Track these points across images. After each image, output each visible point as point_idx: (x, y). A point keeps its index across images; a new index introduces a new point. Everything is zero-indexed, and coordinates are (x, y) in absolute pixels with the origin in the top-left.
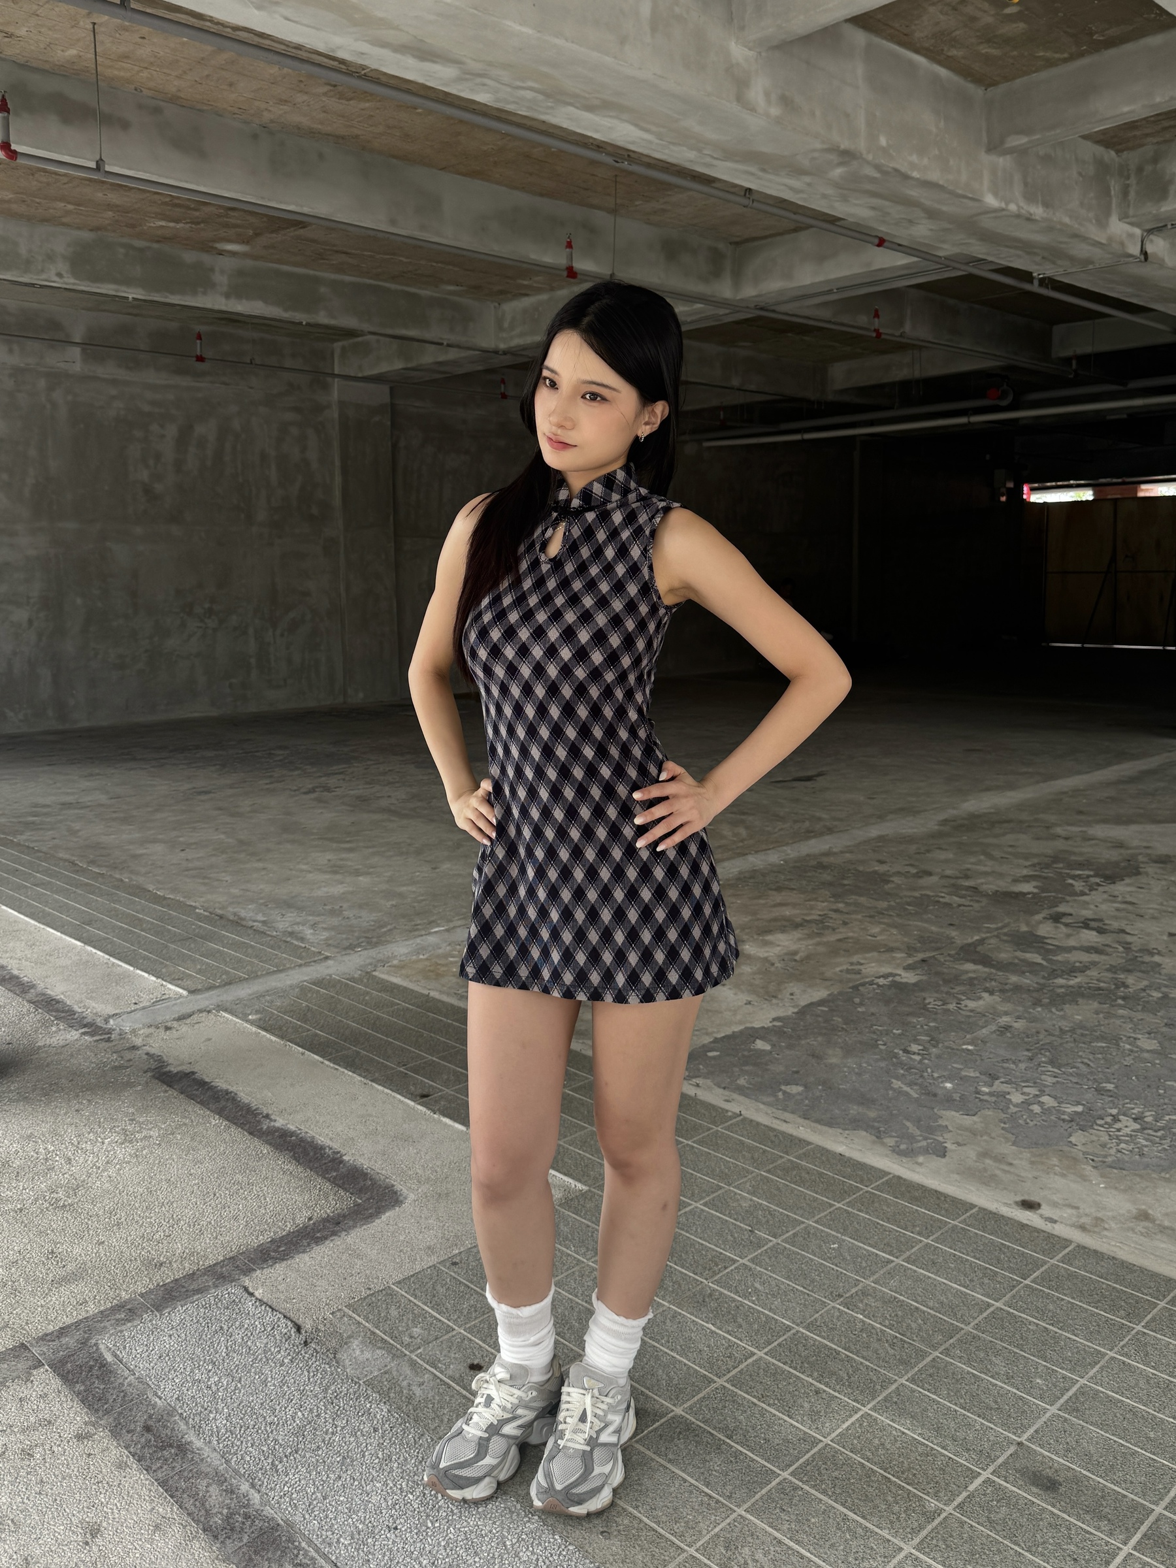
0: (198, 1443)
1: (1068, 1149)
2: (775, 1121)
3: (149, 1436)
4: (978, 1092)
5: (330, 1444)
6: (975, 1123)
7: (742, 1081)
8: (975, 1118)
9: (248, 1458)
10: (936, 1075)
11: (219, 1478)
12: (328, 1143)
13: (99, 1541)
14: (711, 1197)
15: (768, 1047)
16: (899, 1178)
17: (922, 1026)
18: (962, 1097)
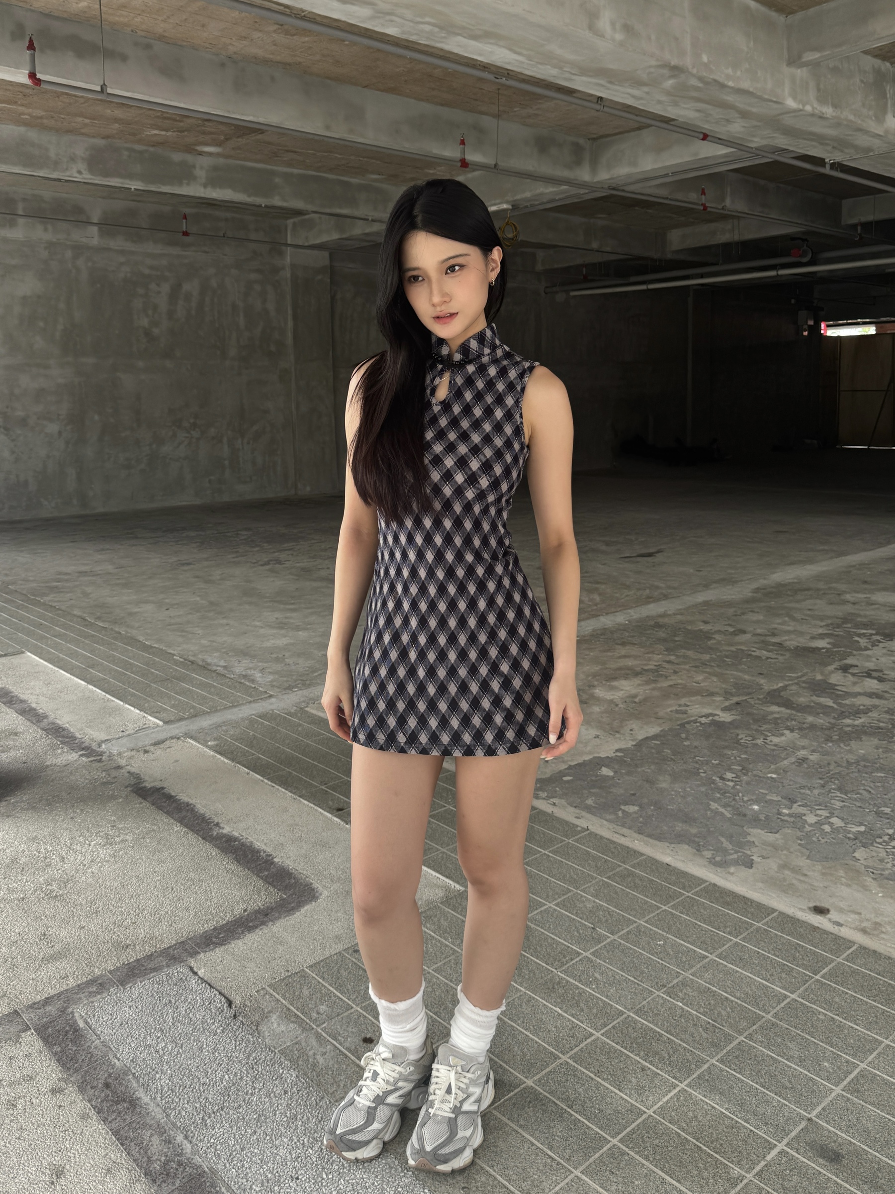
0: (146, 1099)
1: (853, 863)
2: (615, 835)
3: (109, 1092)
4: (779, 814)
5: (249, 1103)
6: (777, 839)
7: (590, 802)
8: (777, 836)
9: (184, 1113)
10: (745, 799)
11: (161, 1130)
12: (263, 847)
13: (62, 1181)
14: (563, 898)
15: (611, 774)
16: (715, 885)
17: (735, 758)
18: (767, 817)
